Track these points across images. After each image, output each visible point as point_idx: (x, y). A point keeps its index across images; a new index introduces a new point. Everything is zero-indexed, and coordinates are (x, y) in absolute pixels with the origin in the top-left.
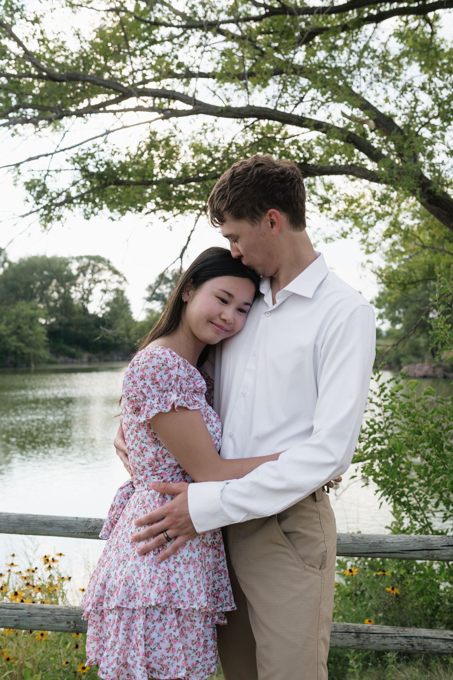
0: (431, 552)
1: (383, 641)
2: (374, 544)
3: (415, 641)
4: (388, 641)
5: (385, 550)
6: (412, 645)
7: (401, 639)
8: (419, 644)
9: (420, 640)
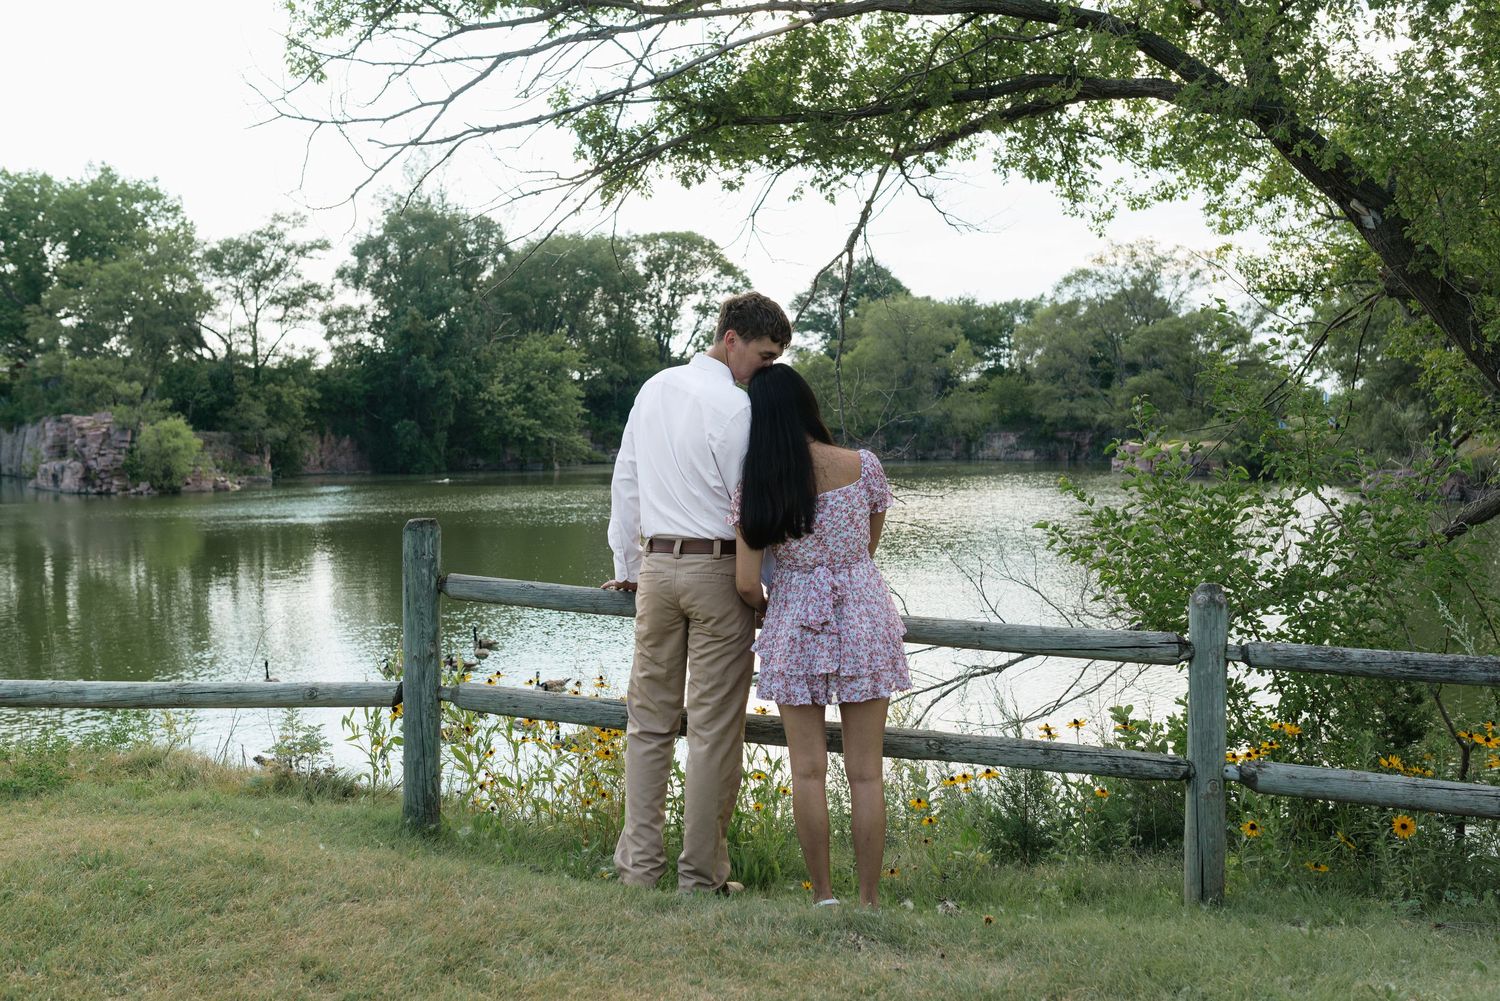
0: (1145, 650)
1: (1080, 760)
2: (1071, 639)
3: (1120, 762)
4: (1085, 760)
5: (1084, 646)
6: (1117, 766)
7: (1103, 759)
8: (1125, 766)
9: (1127, 762)
